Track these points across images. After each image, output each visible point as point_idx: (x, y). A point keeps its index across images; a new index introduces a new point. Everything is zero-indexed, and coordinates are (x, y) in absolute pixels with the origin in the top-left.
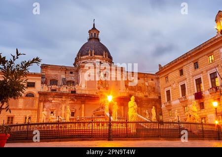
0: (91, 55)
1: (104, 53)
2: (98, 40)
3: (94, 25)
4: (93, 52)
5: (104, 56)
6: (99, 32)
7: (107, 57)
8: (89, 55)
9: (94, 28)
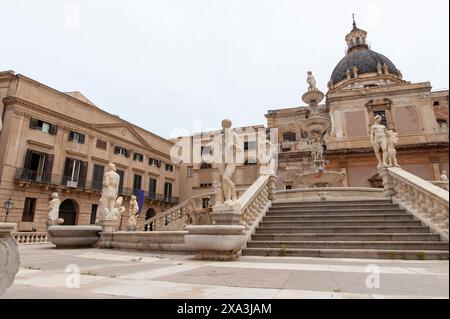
0: (352, 76)
1: (379, 66)
2: (366, 47)
3: (354, 24)
4: (355, 69)
5: (380, 72)
6: (365, 33)
7: (387, 73)
8: (349, 78)
9: (355, 29)
